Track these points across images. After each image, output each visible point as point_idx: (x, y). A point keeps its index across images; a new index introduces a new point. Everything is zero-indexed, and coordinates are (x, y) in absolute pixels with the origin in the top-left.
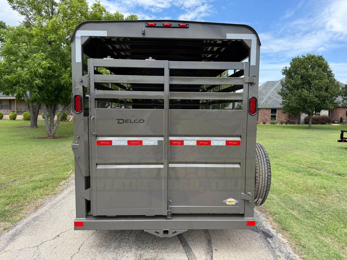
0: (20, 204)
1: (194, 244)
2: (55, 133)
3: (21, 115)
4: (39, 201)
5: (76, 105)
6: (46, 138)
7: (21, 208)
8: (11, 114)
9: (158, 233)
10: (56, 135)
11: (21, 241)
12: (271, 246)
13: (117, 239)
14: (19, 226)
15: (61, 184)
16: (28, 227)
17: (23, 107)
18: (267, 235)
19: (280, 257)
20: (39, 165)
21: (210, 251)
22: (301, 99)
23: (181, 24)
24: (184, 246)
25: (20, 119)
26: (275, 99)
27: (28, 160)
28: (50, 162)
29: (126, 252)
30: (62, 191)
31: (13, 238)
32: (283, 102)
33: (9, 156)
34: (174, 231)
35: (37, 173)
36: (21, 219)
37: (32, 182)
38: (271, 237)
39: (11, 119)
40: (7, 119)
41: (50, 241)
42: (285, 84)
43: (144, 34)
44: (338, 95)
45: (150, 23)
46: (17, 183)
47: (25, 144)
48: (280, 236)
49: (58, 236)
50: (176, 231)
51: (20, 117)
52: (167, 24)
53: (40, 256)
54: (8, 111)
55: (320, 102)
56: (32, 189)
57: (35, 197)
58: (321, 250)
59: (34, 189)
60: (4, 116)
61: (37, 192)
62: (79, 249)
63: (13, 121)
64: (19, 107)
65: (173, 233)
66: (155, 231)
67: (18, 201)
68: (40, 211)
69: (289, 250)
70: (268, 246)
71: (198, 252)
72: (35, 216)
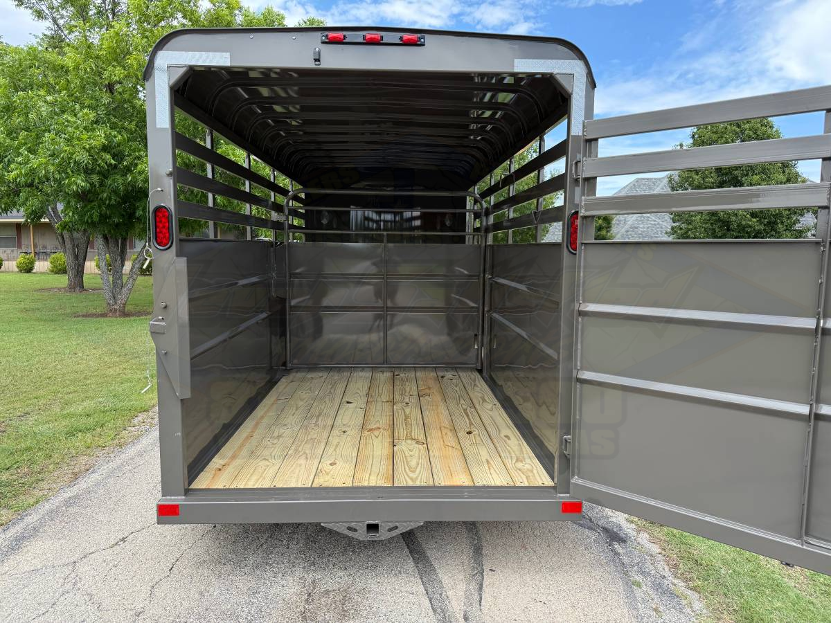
0: (37, 469)
1: (442, 559)
2: (125, 304)
3: (46, 260)
4: (83, 460)
5: (158, 230)
6: (104, 315)
7: (38, 477)
8: (20, 259)
9: (355, 530)
10: (129, 308)
11: (36, 553)
12: (620, 560)
13: (261, 545)
14: (32, 518)
15: (135, 421)
16: (52, 520)
17: (50, 242)
18: (614, 536)
19: (639, 586)
20: (85, 378)
21: (478, 573)
22: (716, 221)
23: (406, 36)
24: (416, 562)
25: (43, 271)
26: (655, 221)
27: (59, 367)
28: (111, 371)
29: (280, 575)
30: (137, 438)
31: (17, 545)
32: (673, 228)
33: (15, 358)
34: (391, 525)
35: (79, 396)
36: (38, 502)
37: (65, 417)
38: (622, 540)
39: (21, 271)
40: (12, 272)
41: (104, 552)
42: (677, 184)
43: (319, 61)
44: (805, 211)
45: (332, 34)
46: (31, 420)
47: (55, 330)
48: (644, 538)
49: (123, 540)
50: (397, 524)
51: (41, 266)
52: (373, 36)
53: (79, 585)
54: (15, 252)
55: (762, 227)
56: (66, 434)
57: (74, 452)
58: (738, 569)
59: (71, 433)
60: (5, 264)
61: (79, 441)
62: (170, 570)
63: (27, 275)
64: (41, 242)
65: (390, 530)
66: (347, 525)
67: (32, 462)
68: (83, 484)
69: (664, 569)
70: (614, 561)
71: (450, 575)
72: (70, 494)
